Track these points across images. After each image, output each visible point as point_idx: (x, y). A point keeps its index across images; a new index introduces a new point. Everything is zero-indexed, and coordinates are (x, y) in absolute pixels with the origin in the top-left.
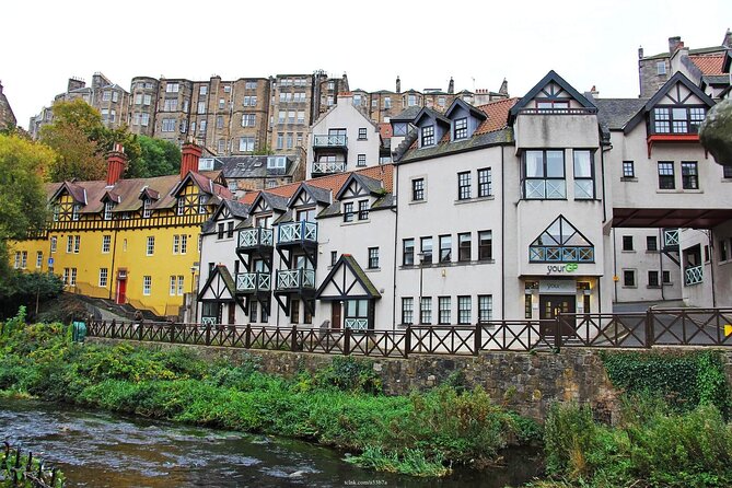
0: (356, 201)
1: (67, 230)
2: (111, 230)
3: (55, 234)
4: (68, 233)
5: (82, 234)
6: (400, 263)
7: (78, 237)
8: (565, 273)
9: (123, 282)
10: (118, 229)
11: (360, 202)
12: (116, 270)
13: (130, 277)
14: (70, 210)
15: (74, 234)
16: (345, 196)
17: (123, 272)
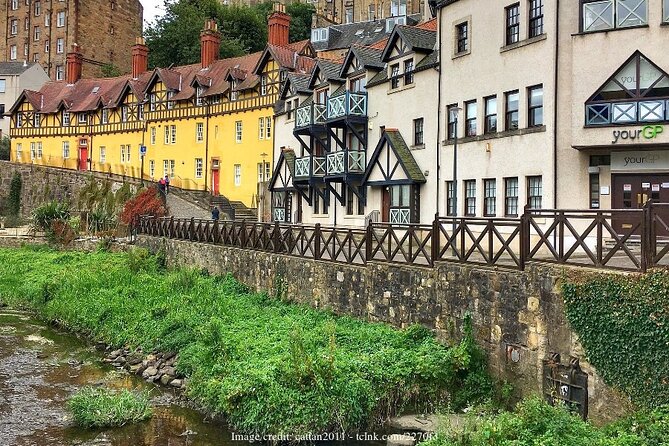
0: (401, 61)
1: (164, 120)
2: (203, 116)
3: (153, 124)
4: (164, 123)
5: (177, 122)
6: (444, 136)
7: (174, 127)
8: (642, 140)
9: (216, 171)
10: (209, 116)
11: (405, 61)
12: (209, 159)
13: (223, 166)
14: (164, 99)
15: (170, 123)
16: (392, 56)
17: (215, 161)
